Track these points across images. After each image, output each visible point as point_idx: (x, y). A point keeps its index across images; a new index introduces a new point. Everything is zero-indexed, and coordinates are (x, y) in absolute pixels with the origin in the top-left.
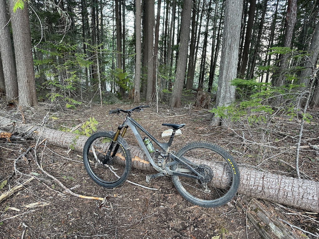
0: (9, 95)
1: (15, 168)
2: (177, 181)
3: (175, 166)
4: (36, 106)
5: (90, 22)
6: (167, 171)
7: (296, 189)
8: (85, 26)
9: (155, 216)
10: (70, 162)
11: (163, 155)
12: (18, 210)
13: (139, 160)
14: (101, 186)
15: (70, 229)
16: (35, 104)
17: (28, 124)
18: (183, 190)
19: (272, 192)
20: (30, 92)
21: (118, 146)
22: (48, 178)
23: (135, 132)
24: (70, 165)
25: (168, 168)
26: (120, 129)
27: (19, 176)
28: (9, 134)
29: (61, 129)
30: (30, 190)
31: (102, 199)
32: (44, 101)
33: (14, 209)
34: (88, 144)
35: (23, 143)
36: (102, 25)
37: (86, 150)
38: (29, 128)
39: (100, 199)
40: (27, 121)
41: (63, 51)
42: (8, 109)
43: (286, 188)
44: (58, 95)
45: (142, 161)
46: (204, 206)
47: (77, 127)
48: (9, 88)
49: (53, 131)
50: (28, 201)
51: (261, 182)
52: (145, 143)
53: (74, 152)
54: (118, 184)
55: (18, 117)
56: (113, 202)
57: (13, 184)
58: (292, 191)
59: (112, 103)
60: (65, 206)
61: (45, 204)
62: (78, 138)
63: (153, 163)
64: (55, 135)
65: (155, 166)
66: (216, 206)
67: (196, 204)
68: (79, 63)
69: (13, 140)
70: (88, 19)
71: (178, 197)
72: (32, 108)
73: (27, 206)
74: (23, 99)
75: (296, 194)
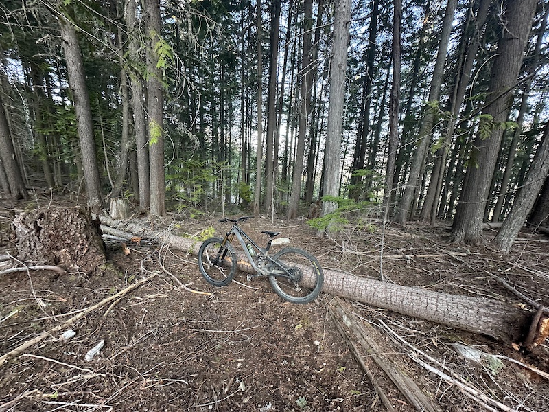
0: (142, 206)
1: (142, 267)
2: (274, 280)
3: (272, 268)
4: (164, 216)
5: (219, 140)
6: (265, 272)
7: (368, 288)
8: (214, 145)
9: (253, 309)
10: (188, 264)
11: (262, 258)
12: (142, 299)
13: (244, 263)
14: (211, 284)
15: (181, 315)
16: (164, 214)
17: (156, 231)
18: (278, 288)
19: (350, 290)
20: (160, 204)
21: (226, 250)
22: (168, 275)
23: (241, 238)
24: (187, 266)
25: (266, 270)
26: (228, 235)
27: (144, 273)
28: (139, 238)
29: (184, 236)
30: (152, 284)
31: (210, 294)
32: (172, 211)
33: (138, 298)
34: (202, 248)
35: (151, 247)
36: (230, 143)
37: (201, 253)
38: (156, 235)
39: (209, 294)
40: (155, 228)
41: (192, 167)
42: (140, 218)
43: (361, 287)
44: (184, 206)
45: (247, 264)
46: (295, 302)
47: (196, 234)
48: (142, 199)
49: (176, 237)
50: (149, 292)
51: (341, 282)
52: (248, 247)
53: (192, 255)
54: (226, 283)
55: (148, 224)
56: (219, 297)
57: (139, 279)
58: (366, 290)
59: (233, 214)
60: (180, 298)
61: (163, 296)
62: (196, 244)
63: (254, 265)
64: (177, 241)
65: (256, 268)
66: (305, 303)
67: (289, 301)
68: (206, 178)
69: (142, 244)
70: (217, 138)
71: (275, 295)
72: (161, 218)
73: (149, 297)
74: (154, 209)
75: (368, 292)
